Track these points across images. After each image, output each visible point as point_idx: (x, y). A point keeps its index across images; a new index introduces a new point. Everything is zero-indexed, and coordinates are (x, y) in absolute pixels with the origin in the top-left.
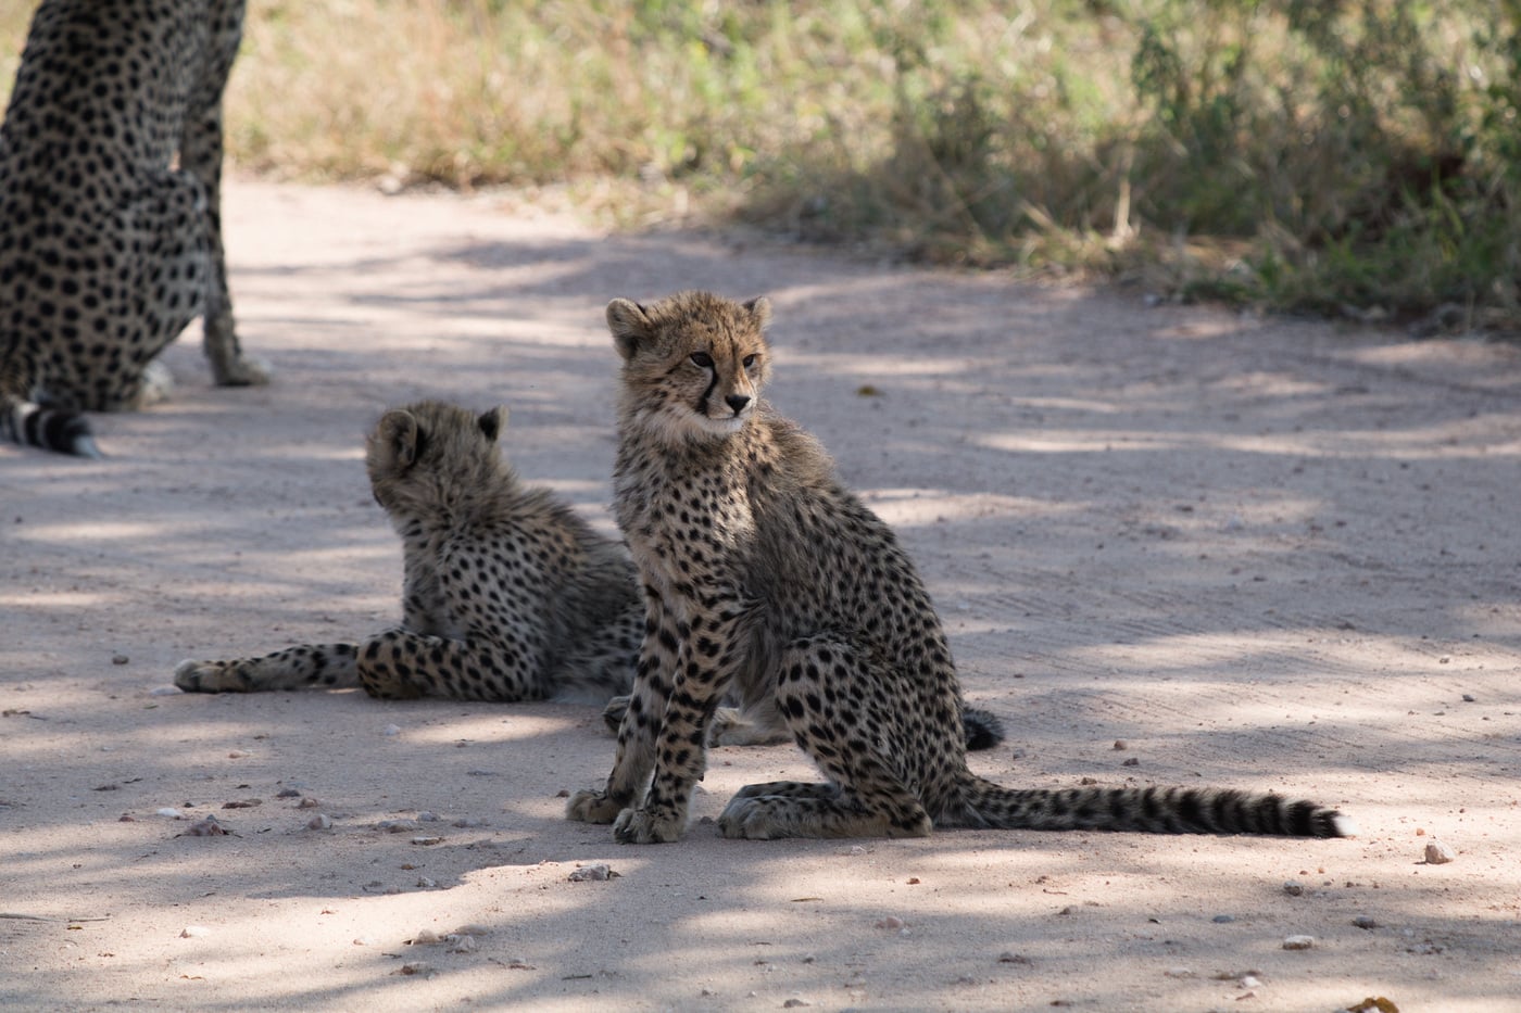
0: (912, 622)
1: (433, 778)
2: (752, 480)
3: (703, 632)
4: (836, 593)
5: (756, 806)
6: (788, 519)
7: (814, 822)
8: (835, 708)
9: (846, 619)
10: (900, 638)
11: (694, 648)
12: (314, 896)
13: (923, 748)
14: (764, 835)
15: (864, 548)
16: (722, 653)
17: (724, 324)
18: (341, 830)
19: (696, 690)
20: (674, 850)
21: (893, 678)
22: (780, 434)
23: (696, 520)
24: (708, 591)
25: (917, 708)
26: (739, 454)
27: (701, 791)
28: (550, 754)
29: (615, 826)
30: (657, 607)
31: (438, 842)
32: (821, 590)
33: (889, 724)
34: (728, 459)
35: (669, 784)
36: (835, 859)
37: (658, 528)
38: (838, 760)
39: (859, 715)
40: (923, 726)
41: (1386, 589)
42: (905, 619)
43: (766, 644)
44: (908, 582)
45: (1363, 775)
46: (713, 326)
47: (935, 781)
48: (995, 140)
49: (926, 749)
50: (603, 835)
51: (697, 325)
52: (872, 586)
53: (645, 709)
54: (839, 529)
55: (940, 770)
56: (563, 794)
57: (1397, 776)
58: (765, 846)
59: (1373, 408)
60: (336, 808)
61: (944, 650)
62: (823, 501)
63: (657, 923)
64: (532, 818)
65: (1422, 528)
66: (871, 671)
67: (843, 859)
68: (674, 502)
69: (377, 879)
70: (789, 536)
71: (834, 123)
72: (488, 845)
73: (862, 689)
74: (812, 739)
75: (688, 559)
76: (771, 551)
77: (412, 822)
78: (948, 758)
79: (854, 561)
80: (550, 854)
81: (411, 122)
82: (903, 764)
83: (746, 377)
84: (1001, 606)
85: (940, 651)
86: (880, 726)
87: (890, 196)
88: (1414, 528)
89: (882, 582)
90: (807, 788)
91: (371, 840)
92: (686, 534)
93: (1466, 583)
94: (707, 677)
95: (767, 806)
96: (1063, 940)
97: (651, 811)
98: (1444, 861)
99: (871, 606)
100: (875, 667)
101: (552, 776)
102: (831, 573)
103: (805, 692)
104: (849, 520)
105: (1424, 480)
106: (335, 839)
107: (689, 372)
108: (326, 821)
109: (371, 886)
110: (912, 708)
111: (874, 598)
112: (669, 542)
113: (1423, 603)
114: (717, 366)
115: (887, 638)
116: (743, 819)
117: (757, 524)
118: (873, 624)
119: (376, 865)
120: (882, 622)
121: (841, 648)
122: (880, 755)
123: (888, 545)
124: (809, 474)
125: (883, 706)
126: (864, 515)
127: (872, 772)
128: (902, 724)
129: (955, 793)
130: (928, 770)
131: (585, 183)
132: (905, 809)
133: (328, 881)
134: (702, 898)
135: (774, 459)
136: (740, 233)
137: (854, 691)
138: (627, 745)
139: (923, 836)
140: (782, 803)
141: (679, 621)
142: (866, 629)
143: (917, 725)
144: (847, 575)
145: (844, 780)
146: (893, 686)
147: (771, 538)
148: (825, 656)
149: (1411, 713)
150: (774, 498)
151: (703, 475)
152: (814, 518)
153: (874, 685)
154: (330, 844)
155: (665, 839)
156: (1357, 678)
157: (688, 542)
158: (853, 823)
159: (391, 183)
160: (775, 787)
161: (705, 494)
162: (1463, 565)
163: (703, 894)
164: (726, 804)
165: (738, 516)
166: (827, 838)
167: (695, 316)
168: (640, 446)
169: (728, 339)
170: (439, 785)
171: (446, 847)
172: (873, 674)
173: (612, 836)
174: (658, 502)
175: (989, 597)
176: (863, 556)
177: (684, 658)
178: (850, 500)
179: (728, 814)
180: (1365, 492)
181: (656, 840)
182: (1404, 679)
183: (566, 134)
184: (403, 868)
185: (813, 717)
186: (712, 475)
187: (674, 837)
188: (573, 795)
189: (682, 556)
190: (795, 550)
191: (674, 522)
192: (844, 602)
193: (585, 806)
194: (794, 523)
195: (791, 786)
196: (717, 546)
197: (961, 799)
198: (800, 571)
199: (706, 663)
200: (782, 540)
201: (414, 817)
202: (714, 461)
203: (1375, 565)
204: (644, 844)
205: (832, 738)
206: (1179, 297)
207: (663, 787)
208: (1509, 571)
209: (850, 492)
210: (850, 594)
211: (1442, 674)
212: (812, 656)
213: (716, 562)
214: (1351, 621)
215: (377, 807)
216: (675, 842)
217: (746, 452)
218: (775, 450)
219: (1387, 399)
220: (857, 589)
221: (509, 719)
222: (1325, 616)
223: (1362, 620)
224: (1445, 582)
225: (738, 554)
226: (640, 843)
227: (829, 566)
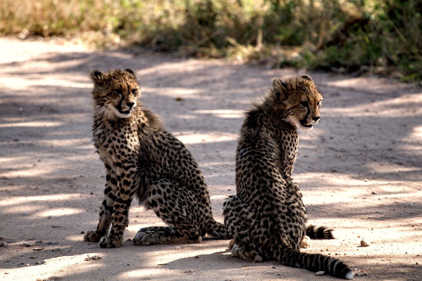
0: (193, 172)
1: (40, 229)
2: (139, 129)
3: (125, 178)
4: (167, 164)
5: (144, 234)
6: (150, 141)
7: (164, 239)
8: (167, 202)
9: (171, 172)
10: (189, 177)
11: (122, 183)
12: (2, 268)
13: (198, 212)
14: (148, 243)
15: (175, 149)
16: (131, 185)
17: (124, 79)
18: (10, 246)
19: (124, 197)
20: (119, 249)
21: (187, 191)
22: (147, 114)
23: (123, 142)
24: (126, 165)
25: (195, 200)
26: (135, 120)
27: (127, 230)
28: (78, 220)
29: (100, 243)
30: (110, 171)
31: (42, 249)
32: (163, 163)
33: (186, 206)
34: (132, 122)
35: (117, 228)
36: (170, 251)
37: (110, 145)
38: (170, 219)
39: (175, 204)
40: (197, 205)
41: (347, 159)
42: (190, 171)
43: (146, 181)
44: (191, 159)
45: (340, 219)
46: (121, 80)
47: (203, 222)
48: (218, 17)
49: (199, 212)
50: (96, 246)
51: (116, 81)
52: (179, 161)
53: (108, 204)
54: (167, 144)
55: (204, 219)
56: (83, 233)
57: (351, 219)
58: (148, 247)
59: (342, 100)
60: (9, 239)
61: (203, 181)
62: (161, 135)
63: (114, 273)
64: (73, 241)
65: (358, 139)
66: (179, 189)
67: (174, 251)
68: (115, 136)
69: (22, 262)
70: (151, 147)
71: (167, 13)
72: (59, 250)
73: (176, 195)
74: (161, 213)
75: (120, 155)
76: (145, 152)
77: (33, 243)
78: (207, 214)
79: (172, 153)
80: (79, 252)
81: (29, 16)
82: (191, 218)
83: (133, 96)
84: (223, 168)
85: (202, 181)
86: (182, 207)
87: (185, 36)
88: (355, 139)
89: (182, 160)
90: (162, 228)
91: (20, 249)
92: (119, 146)
93: (372, 156)
94: (127, 193)
95: (149, 234)
96: (245, 275)
97: (111, 237)
98: (367, 246)
99: (179, 167)
100: (180, 188)
101: (79, 227)
102: (165, 158)
103: (157, 198)
104: (170, 141)
105: (358, 123)
106: (8, 250)
107: (114, 95)
108: (5, 244)
109: (20, 264)
110: (193, 200)
111: (180, 164)
112: (114, 149)
113: (358, 163)
114: (123, 93)
115: (185, 177)
116: (141, 238)
117: (140, 144)
118: (180, 173)
119: (22, 257)
120: (183, 172)
121: (168, 184)
122: (183, 216)
123: (183, 148)
124: (156, 127)
125: (183, 200)
126: (174, 139)
127: (181, 222)
128: (190, 205)
129: (210, 226)
130: (200, 219)
131: (85, 34)
132: (193, 233)
133: (6, 263)
134: (128, 265)
135: (146, 121)
136: (137, 49)
137: (173, 196)
138: (103, 216)
139: (199, 243)
140: (153, 233)
141: (117, 175)
142: (178, 174)
143: (195, 205)
144: (171, 158)
145: (173, 226)
146: (186, 193)
147: (145, 148)
148: (163, 186)
149: (355, 198)
150: (146, 135)
151: (124, 127)
152: (159, 141)
153: (180, 194)
154: (7, 251)
155: (116, 246)
156: (337, 188)
157: (120, 149)
158: (177, 239)
159: (22, 36)
160: (151, 228)
161: (125, 133)
162: (371, 150)
163: (129, 264)
164: (136, 234)
165: (135, 141)
166: (168, 244)
167: (114, 77)
168: (102, 121)
169: (126, 83)
170: (42, 231)
171: (45, 251)
172: (179, 190)
173: (99, 246)
174: (110, 137)
175: (219, 165)
176: (175, 152)
177: (119, 187)
178: (169, 135)
179: (136, 237)
180: (339, 128)
181: (113, 246)
182: (353, 187)
183: (79, 18)
184: (31, 258)
185: (161, 206)
186: (127, 127)
187: (119, 245)
188: (86, 233)
189: (118, 154)
190: (153, 151)
191: (115, 143)
192: (170, 167)
193: (90, 236)
194: (153, 143)
195: (156, 228)
196: (129, 150)
197: (212, 228)
198: (155, 158)
199: (127, 188)
200: (149, 148)
201: (34, 242)
202: (127, 122)
203: (343, 151)
204: (109, 248)
205: (168, 212)
206: (279, 66)
207: (115, 229)
208: (386, 152)
209: (169, 132)
210: (172, 164)
211: (365, 186)
212: (159, 186)
213: (129, 155)
214: (335, 169)
215: (22, 239)
216: (119, 247)
217: (137, 119)
218: (146, 119)
219: (346, 98)
220: (174, 162)
221: (65, 209)
222: (327, 168)
223: (339, 169)
224: (365, 156)
225: (135, 152)
226: (108, 248)
227: (165, 156)
